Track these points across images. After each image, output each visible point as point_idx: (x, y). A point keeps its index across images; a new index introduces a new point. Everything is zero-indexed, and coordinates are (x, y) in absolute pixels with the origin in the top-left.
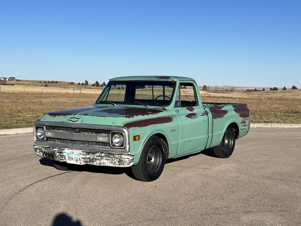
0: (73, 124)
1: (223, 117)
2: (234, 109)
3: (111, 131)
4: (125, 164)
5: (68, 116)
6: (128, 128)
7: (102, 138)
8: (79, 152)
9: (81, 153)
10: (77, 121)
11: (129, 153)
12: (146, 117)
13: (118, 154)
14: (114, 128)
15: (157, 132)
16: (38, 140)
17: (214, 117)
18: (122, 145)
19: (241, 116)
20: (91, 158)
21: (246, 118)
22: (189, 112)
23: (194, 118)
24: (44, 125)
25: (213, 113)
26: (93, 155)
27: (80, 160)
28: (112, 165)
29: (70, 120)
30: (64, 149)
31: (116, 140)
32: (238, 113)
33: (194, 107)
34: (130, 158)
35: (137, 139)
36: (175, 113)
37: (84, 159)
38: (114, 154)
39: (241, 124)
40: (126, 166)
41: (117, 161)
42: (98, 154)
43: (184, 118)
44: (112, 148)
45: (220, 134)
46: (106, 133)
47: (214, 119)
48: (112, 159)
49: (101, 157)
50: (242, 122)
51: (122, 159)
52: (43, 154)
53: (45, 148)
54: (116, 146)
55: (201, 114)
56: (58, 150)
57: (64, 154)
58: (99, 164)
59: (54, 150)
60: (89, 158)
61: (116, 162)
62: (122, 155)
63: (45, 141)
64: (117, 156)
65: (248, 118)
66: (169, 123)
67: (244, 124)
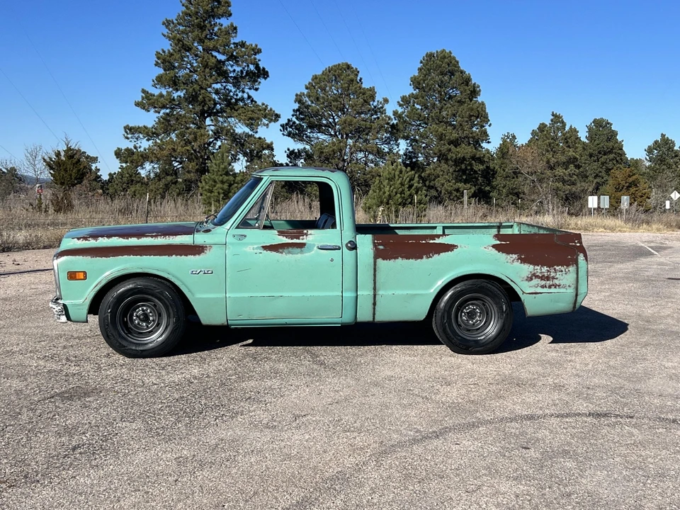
1: (429, 257)
2: (498, 242)
6: (58, 256)
11: (60, 300)
12: (132, 242)
15: (138, 271)
19: (527, 261)
21: (557, 268)
22: (284, 240)
23: (289, 253)
25: (381, 247)
32: (508, 253)
35: (79, 277)
36: (229, 240)
39: (530, 279)
43: (250, 250)
45: (414, 295)
47: (380, 261)
50: (534, 275)
65: (572, 269)
66: (190, 257)
67: (548, 283)
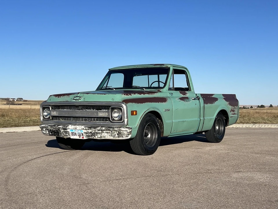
0: (76, 102)
1: (214, 103)
2: (224, 97)
3: (110, 106)
4: (124, 136)
5: (72, 95)
6: (126, 103)
7: (102, 114)
8: (82, 127)
9: (84, 128)
10: (80, 99)
11: (128, 126)
12: (142, 96)
13: (117, 127)
14: (113, 103)
15: (153, 110)
16: (44, 119)
17: (205, 102)
18: (121, 119)
19: (230, 104)
20: (93, 132)
21: (235, 107)
22: (182, 96)
23: (186, 101)
24: (50, 106)
25: (204, 99)
26: (94, 130)
27: (83, 135)
28: (112, 138)
29: (74, 99)
30: (68, 126)
31: (116, 115)
32: (227, 102)
33: (187, 92)
34: (129, 131)
35: (135, 114)
36: (169, 95)
37: (87, 134)
38: (114, 128)
39: (231, 112)
40: (125, 138)
41: (116, 133)
42: (99, 128)
43: (177, 100)
44: (112, 122)
45: (211, 119)
46: (106, 109)
47: (205, 104)
48: (112, 132)
49: (102, 131)
50: (231, 110)
51: (121, 132)
52: (49, 132)
53: (51, 126)
54: (115, 120)
55: (193, 99)
56: (63, 127)
57: (68, 130)
58: (100, 138)
59: (59, 127)
60: (91, 133)
61: (115, 135)
62: (121, 127)
63: (51, 120)
64: (116, 129)
65: (237, 107)
66: (164, 103)
67: (234, 112)
